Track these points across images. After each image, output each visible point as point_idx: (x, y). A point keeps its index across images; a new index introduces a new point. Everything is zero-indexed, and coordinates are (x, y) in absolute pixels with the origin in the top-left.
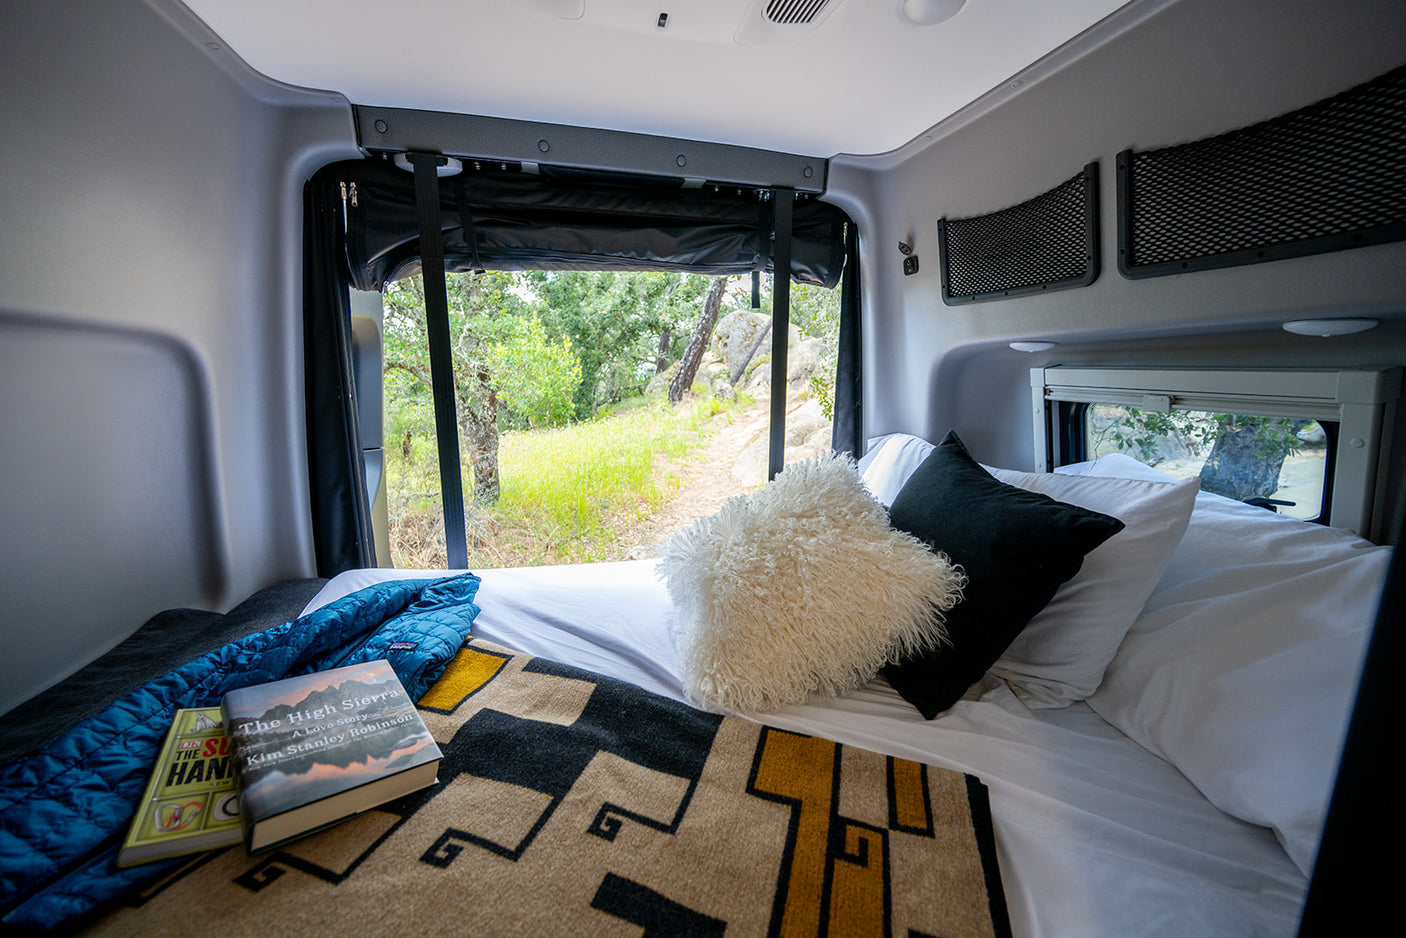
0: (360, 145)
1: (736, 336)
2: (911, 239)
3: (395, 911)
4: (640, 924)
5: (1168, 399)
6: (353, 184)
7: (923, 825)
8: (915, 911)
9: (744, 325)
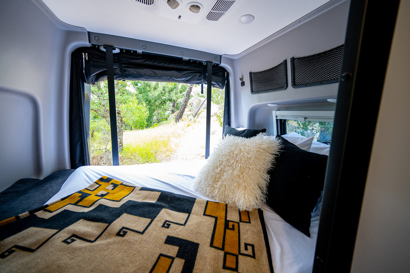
0: (90, 43)
1: (195, 104)
2: (242, 77)
3: (110, 248)
4: (178, 246)
5: (304, 118)
6: (86, 54)
7: (248, 221)
8: (246, 239)
9: (197, 101)
